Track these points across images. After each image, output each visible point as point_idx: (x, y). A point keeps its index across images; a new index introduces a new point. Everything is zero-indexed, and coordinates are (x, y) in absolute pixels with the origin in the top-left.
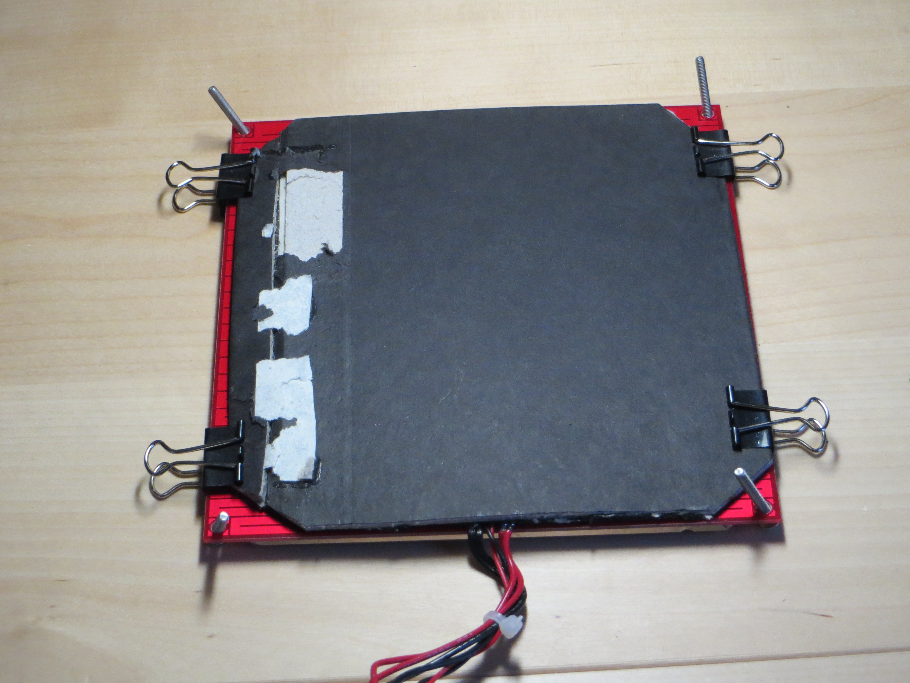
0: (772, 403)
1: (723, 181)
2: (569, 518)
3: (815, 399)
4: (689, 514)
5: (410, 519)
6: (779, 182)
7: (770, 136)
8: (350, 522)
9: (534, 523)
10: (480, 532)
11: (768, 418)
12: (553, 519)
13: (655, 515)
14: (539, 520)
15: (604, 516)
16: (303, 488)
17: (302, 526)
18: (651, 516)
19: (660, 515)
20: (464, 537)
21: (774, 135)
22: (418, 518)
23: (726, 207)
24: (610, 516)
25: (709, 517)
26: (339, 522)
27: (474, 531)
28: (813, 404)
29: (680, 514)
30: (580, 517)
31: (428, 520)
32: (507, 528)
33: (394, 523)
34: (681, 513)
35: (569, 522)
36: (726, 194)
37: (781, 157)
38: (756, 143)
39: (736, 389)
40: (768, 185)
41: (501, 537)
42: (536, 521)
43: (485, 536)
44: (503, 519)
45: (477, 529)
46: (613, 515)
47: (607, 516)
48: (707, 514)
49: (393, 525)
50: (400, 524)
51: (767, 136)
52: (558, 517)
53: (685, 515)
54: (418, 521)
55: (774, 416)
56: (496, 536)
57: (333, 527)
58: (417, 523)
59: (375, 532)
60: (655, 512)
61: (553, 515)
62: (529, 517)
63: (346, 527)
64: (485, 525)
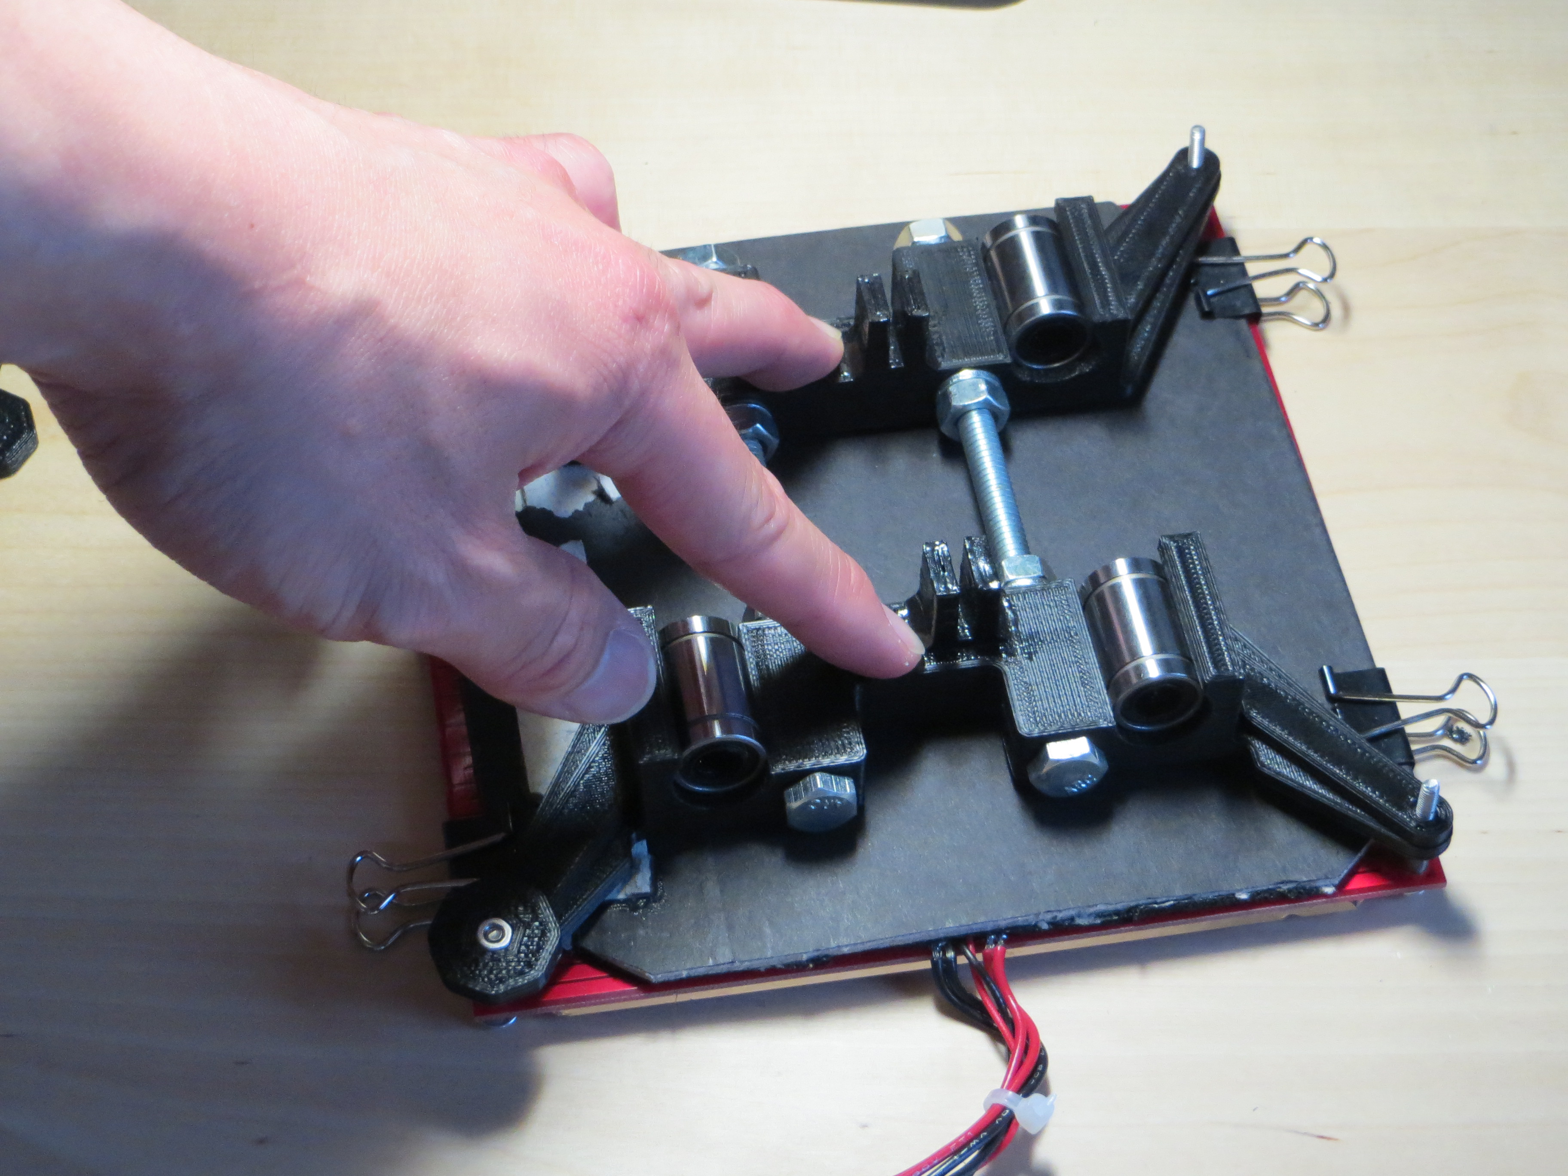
0: (1396, 689)
1: (1243, 324)
2: (1099, 915)
3: (1471, 677)
4: (1296, 888)
5: (833, 944)
6: (1326, 319)
7: (1309, 241)
8: (730, 961)
9: (1040, 929)
10: (950, 954)
11: (1396, 715)
12: (1072, 919)
13: (1240, 895)
14: (1049, 923)
15: (1156, 906)
16: (635, 908)
17: (647, 974)
18: (1236, 899)
19: (1249, 894)
20: (925, 965)
21: (1317, 240)
22: (844, 941)
23: (1258, 366)
24: (1167, 904)
25: (1329, 890)
26: (711, 962)
27: (941, 953)
28: (1467, 684)
29: (1281, 890)
30: (1117, 913)
31: (863, 943)
32: (996, 942)
33: (806, 953)
34: (1285, 887)
35: (1098, 921)
36: (1252, 343)
37: (1332, 275)
38: (1286, 256)
39: (1338, 670)
40: (1308, 323)
41: (988, 959)
42: (1045, 926)
43: (962, 960)
44: (990, 927)
45: (944, 950)
46: (1172, 902)
47: (1163, 905)
48: (1326, 886)
49: (805, 957)
50: (816, 954)
51: (1304, 243)
52: (1079, 916)
53: (1290, 891)
54: (847, 946)
55: (1405, 710)
56: (980, 957)
57: (701, 971)
58: (846, 950)
59: (772, 972)
60: (1241, 890)
61: (1072, 913)
62: (1032, 920)
63: (723, 969)
64: (957, 942)
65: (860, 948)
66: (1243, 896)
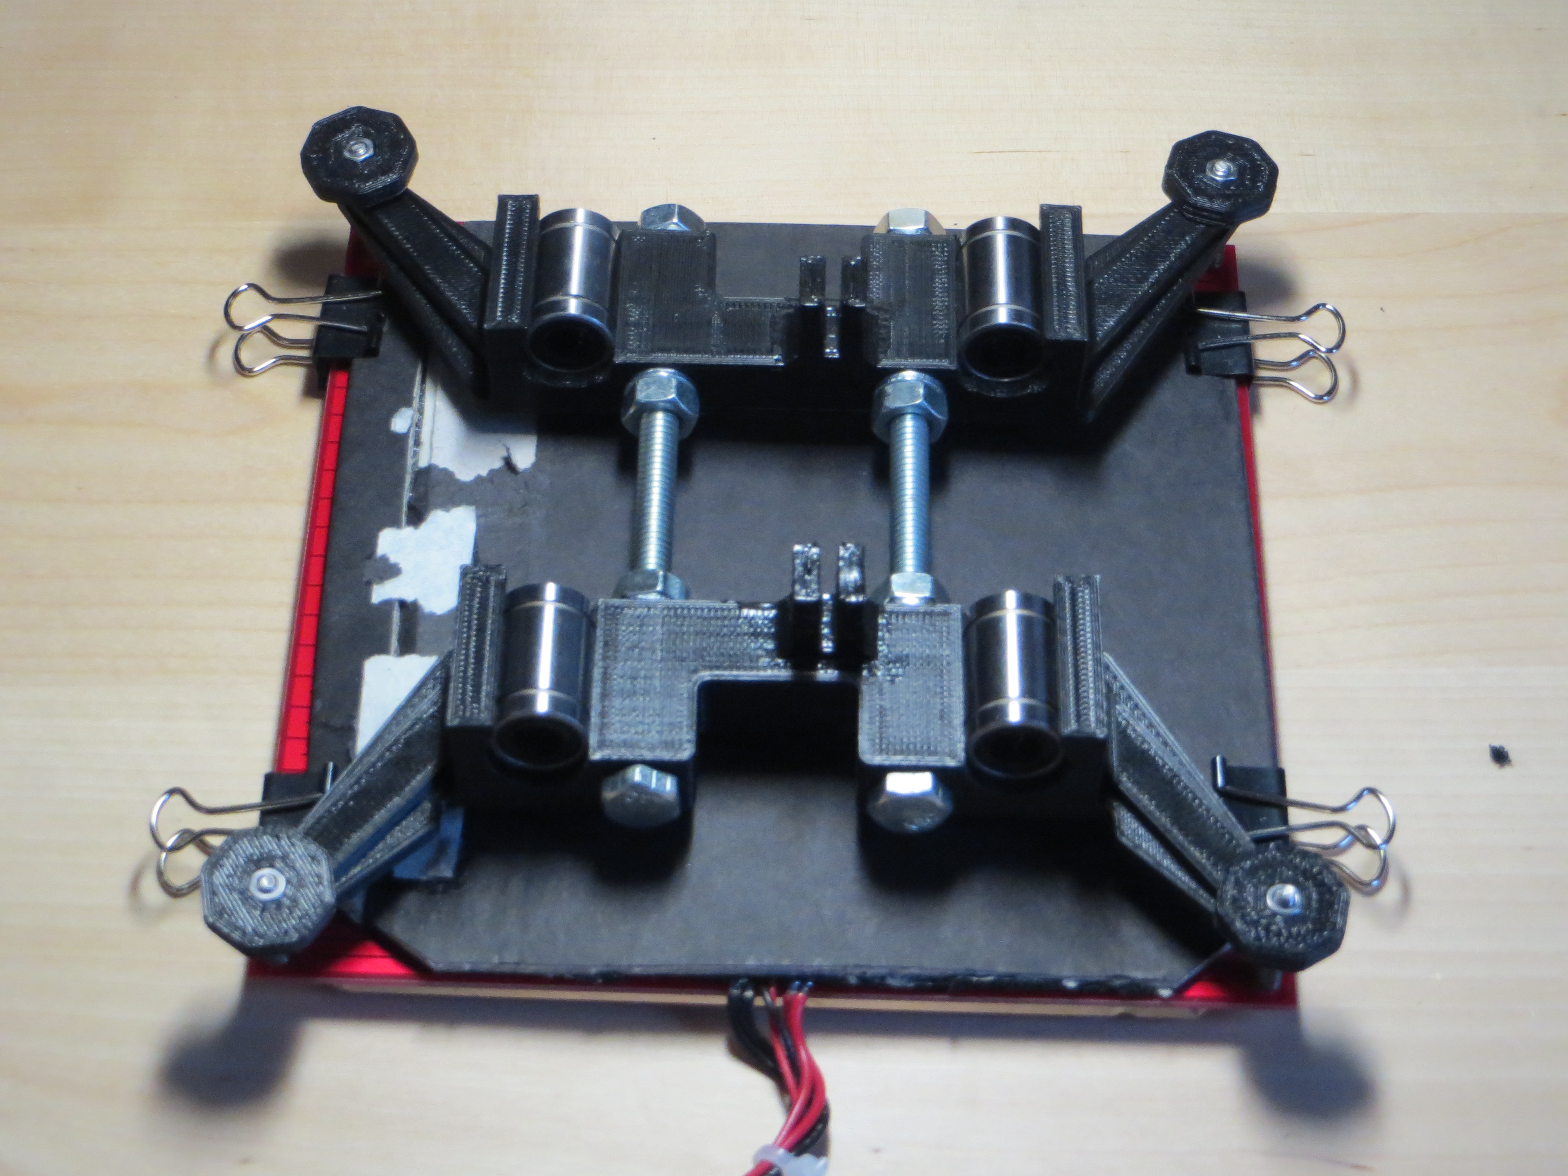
0: (1293, 791)
1: (1232, 383)
2: (912, 978)
3: (1373, 791)
4: (1130, 985)
5: (624, 962)
6: (1332, 392)
7: (1321, 307)
8: (516, 961)
9: (848, 983)
10: (749, 994)
11: (1285, 820)
12: (883, 978)
13: (1068, 983)
14: (858, 978)
15: (975, 979)
16: (432, 891)
17: (426, 961)
18: (1062, 985)
19: (1079, 983)
20: (719, 1000)
21: (1328, 306)
22: (638, 960)
23: (1233, 432)
24: (988, 979)
25: (1166, 993)
26: (496, 960)
27: (739, 991)
28: (1368, 798)
29: (1114, 985)
30: (932, 979)
31: (656, 966)
32: (800, 989)
33: (594, 966)
34: (1118, 983)
35: (911, 985)
36: (1235, 406)
37: (1338, 346)
38: (1296, 319)
39: (1232, 763)
40: (1312, 395)
41: (788, 1005)
42: (853, 980)
43: (759, 1002)
44: (793, 972)
45: (744, 988)
46: (993, 978)
47: (982, 979)
48: (1164, 988)
49: (593, 971)
50: (606, 969)
51: (1316, 308)
52: (892, 975)
53: (1122, 987)
54: (639, 966)
55: (1296, 816)
56: (779, 1002)
57: (484, 967)
58: (637, 970)
59: (559, 981)
60: (1069, 978)
61: (883, 971)
62: (840, 973)
63: (507, 969)
64: (759, 982)
65: (652, 971)
66: (1071, 984)
